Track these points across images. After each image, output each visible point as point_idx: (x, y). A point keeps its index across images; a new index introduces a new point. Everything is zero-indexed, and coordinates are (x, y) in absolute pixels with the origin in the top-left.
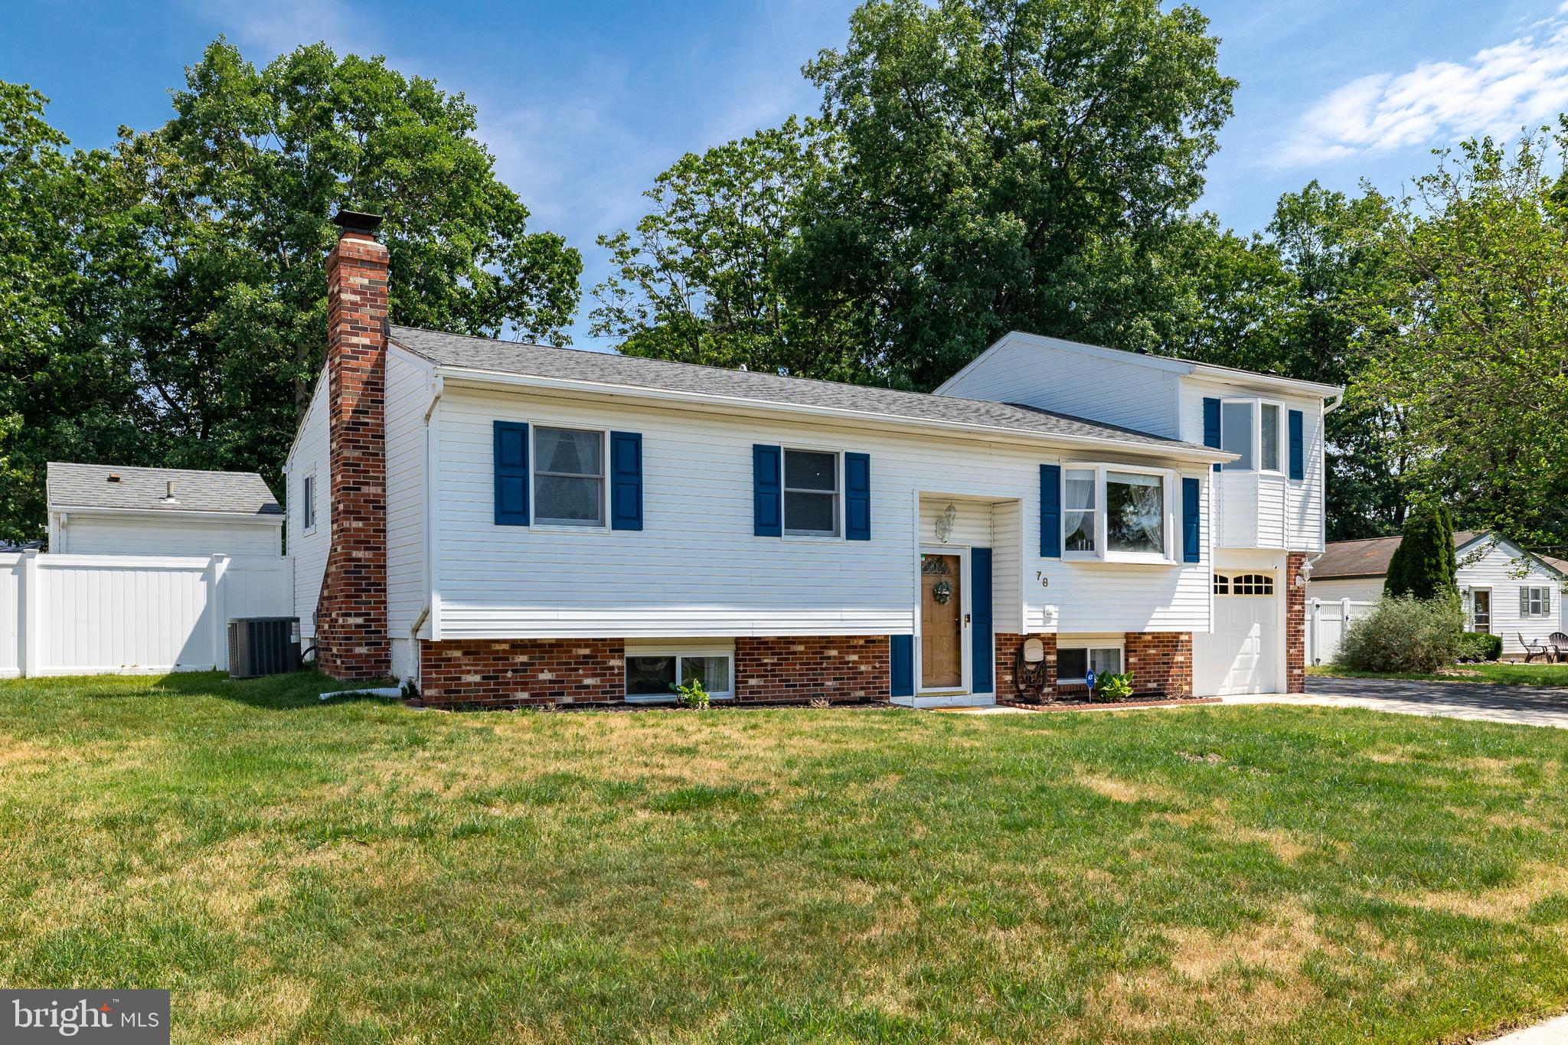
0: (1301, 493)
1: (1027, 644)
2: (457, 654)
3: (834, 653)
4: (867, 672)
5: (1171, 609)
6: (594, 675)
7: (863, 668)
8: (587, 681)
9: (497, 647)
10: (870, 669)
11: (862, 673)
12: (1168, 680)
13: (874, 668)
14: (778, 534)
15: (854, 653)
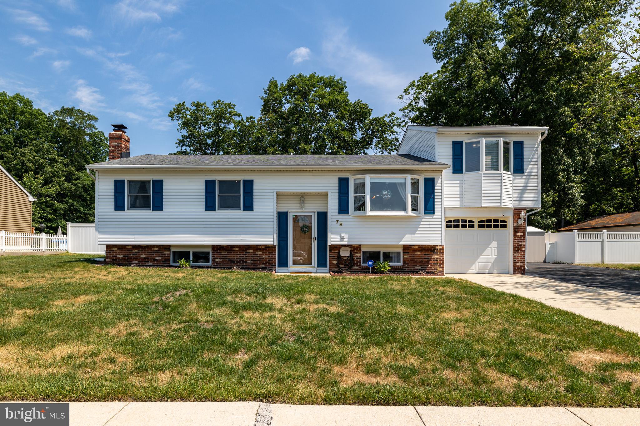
0: (523, 180)
1: (342, 249)
2: (116, 249)
3: (251, 251)
4: (265, 258)
5: (416, 235)
6: (159, 256)
7: (264, 257)
8: (157, 258)
9: (128, 247)
10: (267, 257)
11: (263, 258)
12: (428, 266)
13: (269, 257)
14: (215, 210)
15: (260, 251)
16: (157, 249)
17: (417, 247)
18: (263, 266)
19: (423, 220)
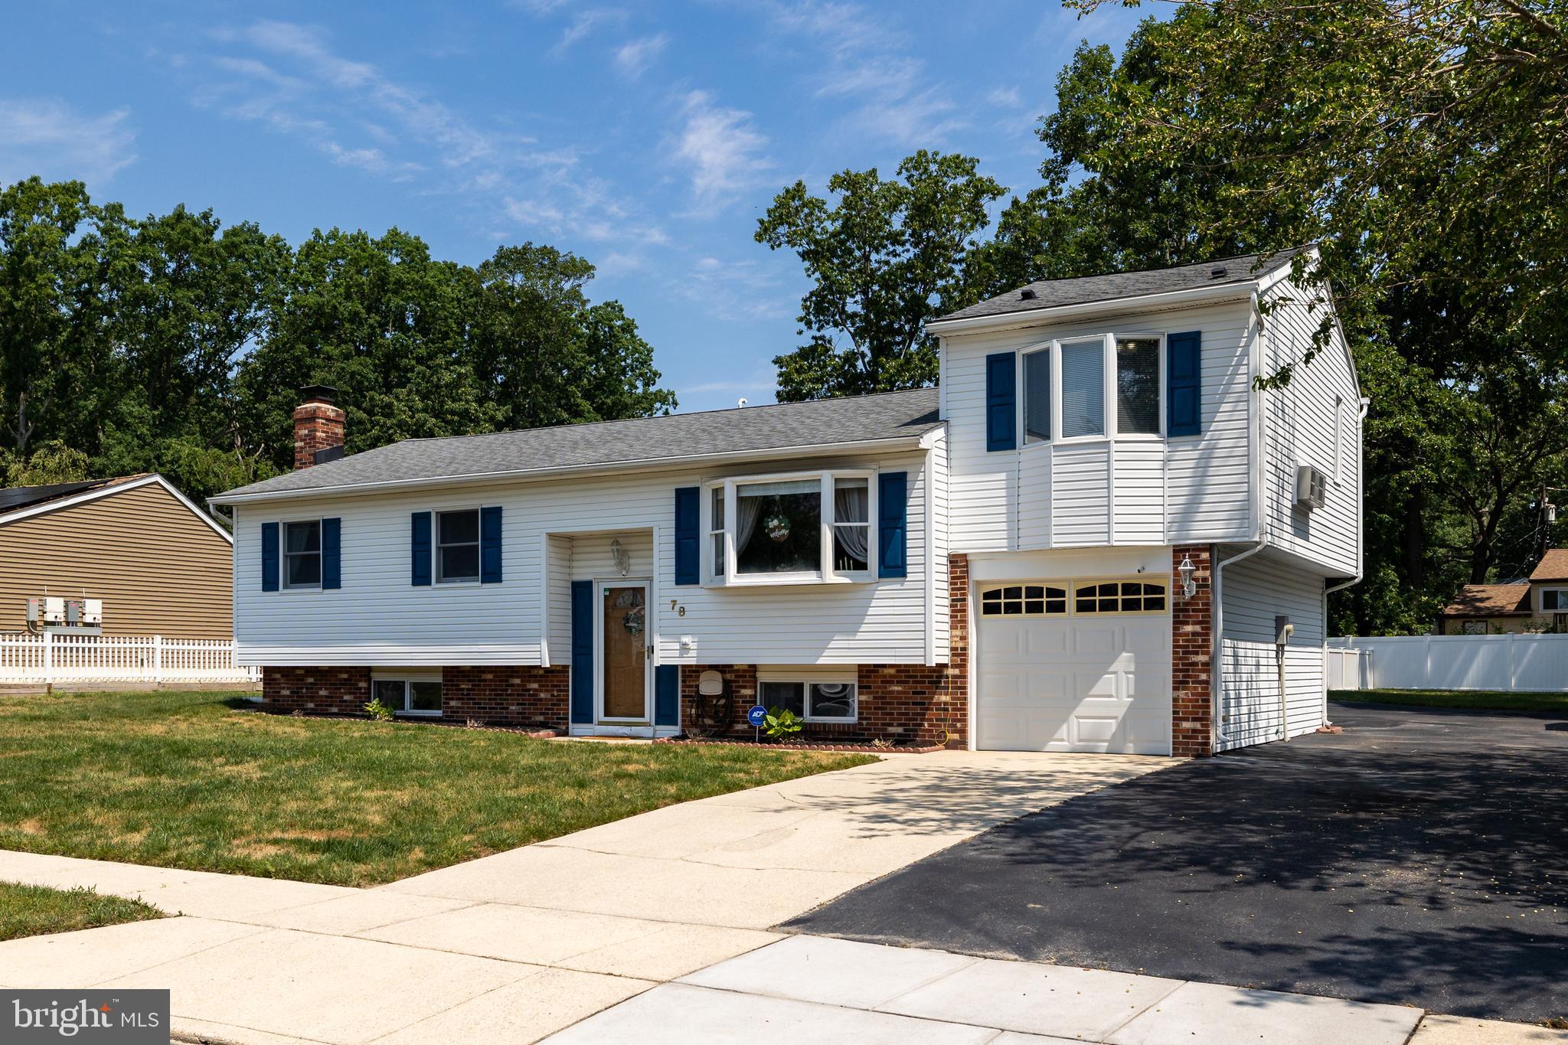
0: (1196, 454)
1: (703, 676)
2: (278, 676)
3: (517, 681)
4: (546, 699)
5: (859, 636)
6: (350, 693)
7: (542, 695)
8: (346, 698)
9: (298, 672)
10: (549, 696)
11: (541, 700)
12: (922, 725)
13: (553, 695)
14: (429, 583)
15: (535, 682)
16: (345, 676)
17: (892, 671)
18: (541, 718)
19: (878, 594)
